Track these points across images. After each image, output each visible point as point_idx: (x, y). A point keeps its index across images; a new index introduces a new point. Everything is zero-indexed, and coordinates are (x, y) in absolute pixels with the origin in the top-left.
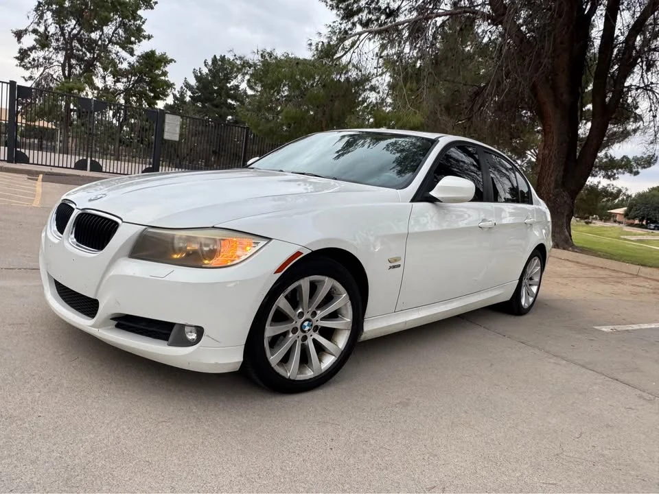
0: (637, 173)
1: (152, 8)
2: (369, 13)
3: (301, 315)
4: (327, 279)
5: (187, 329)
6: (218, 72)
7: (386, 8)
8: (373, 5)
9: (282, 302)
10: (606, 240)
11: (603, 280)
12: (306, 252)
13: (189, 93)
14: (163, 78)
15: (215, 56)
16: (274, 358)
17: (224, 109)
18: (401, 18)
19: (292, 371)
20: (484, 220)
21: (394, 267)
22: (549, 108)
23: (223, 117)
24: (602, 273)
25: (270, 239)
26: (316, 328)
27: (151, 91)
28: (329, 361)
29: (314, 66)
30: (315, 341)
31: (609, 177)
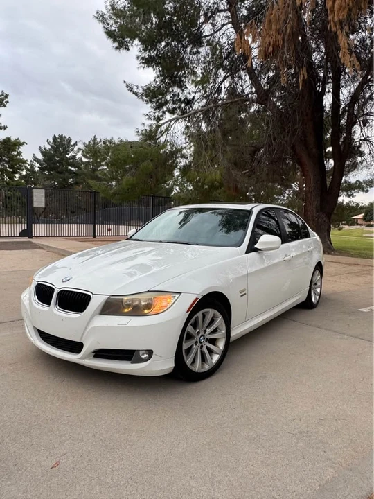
0: (367, 191)
1: (5, 106)
2: (174, 103)
3: (199, 333)
4: (210, 310)
5: (141, 353)
6: (58, 147)
7: (184, 100)
8: (176, 98)
9: (190, 328)
10: (353, 239)
11: (357, 274)
12: (200, 297)
13: (37, 165)
14: (18, 157)
15: (55, 136)
16: (188, 362)
17: (67, 174)
18: (196, 106)
19: (197, 368)
20: (286, 256)
21: (243, 295)
22: (305, 159)
23: (66, 180)
24: (356, 268)
25: (180, 293)
26: (207, 340)
27: (10, 167)
28: (216, 358)
29: (142, 147)
30: (207, 347)
31: (349, 196)
